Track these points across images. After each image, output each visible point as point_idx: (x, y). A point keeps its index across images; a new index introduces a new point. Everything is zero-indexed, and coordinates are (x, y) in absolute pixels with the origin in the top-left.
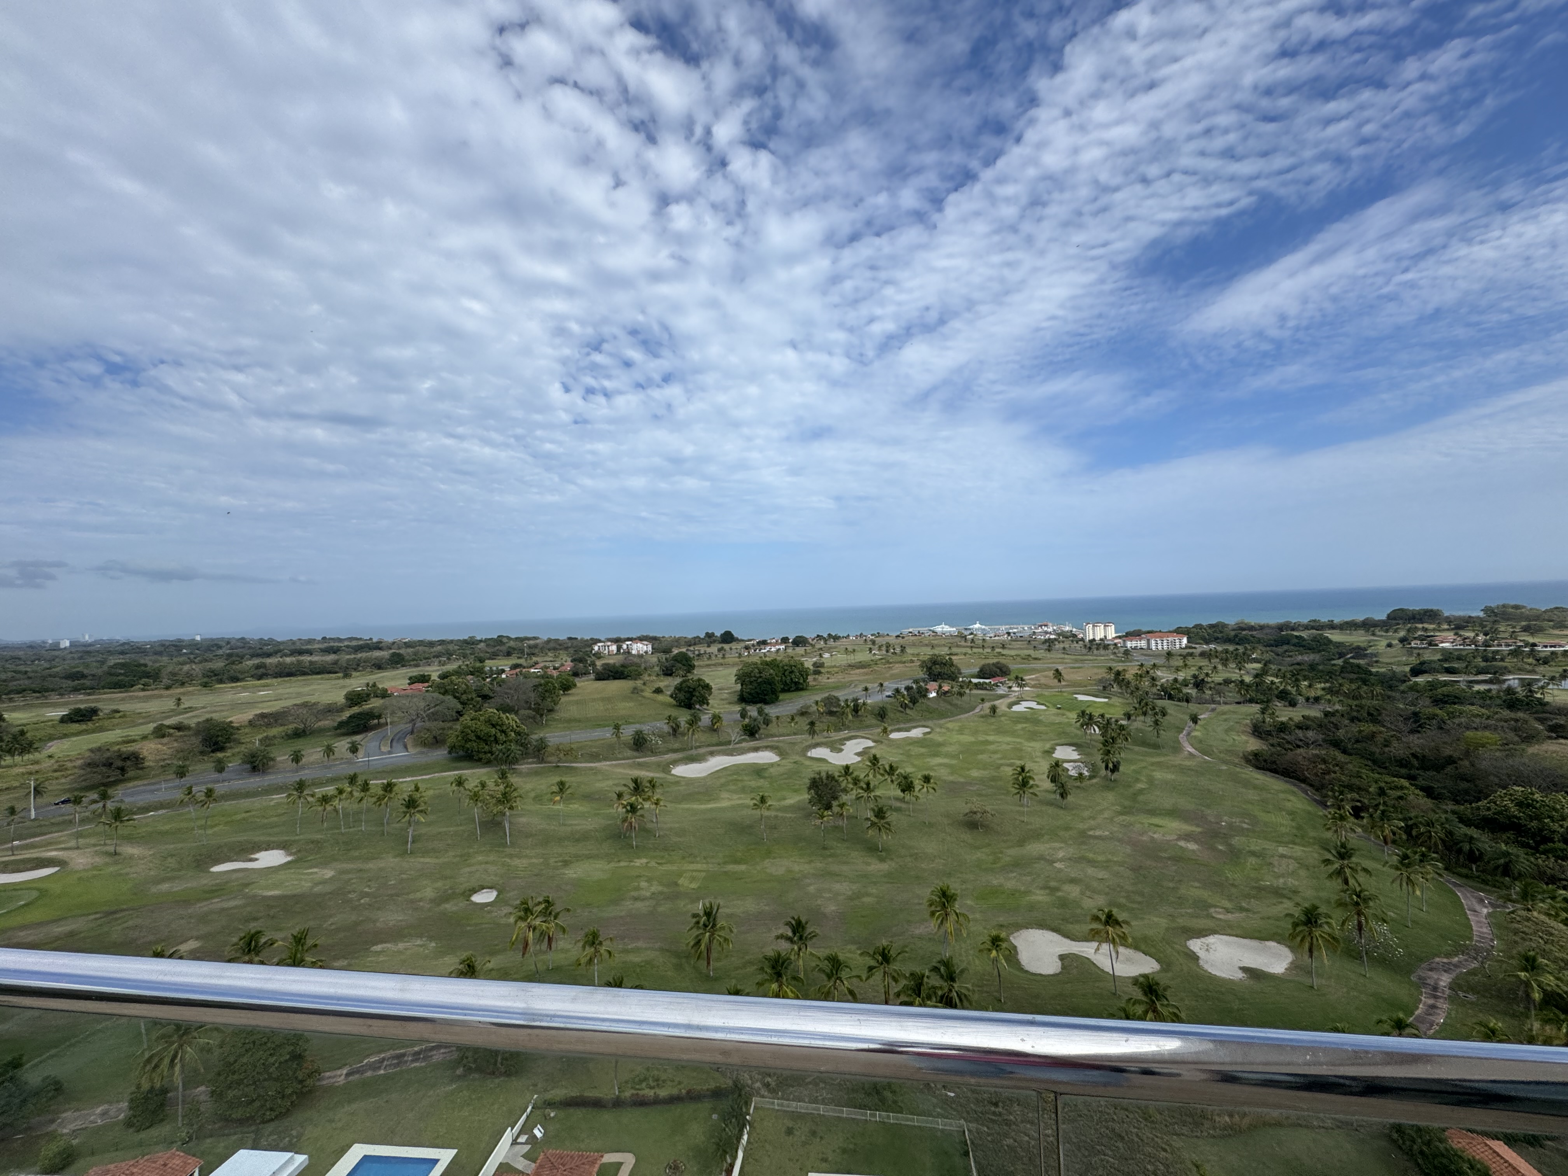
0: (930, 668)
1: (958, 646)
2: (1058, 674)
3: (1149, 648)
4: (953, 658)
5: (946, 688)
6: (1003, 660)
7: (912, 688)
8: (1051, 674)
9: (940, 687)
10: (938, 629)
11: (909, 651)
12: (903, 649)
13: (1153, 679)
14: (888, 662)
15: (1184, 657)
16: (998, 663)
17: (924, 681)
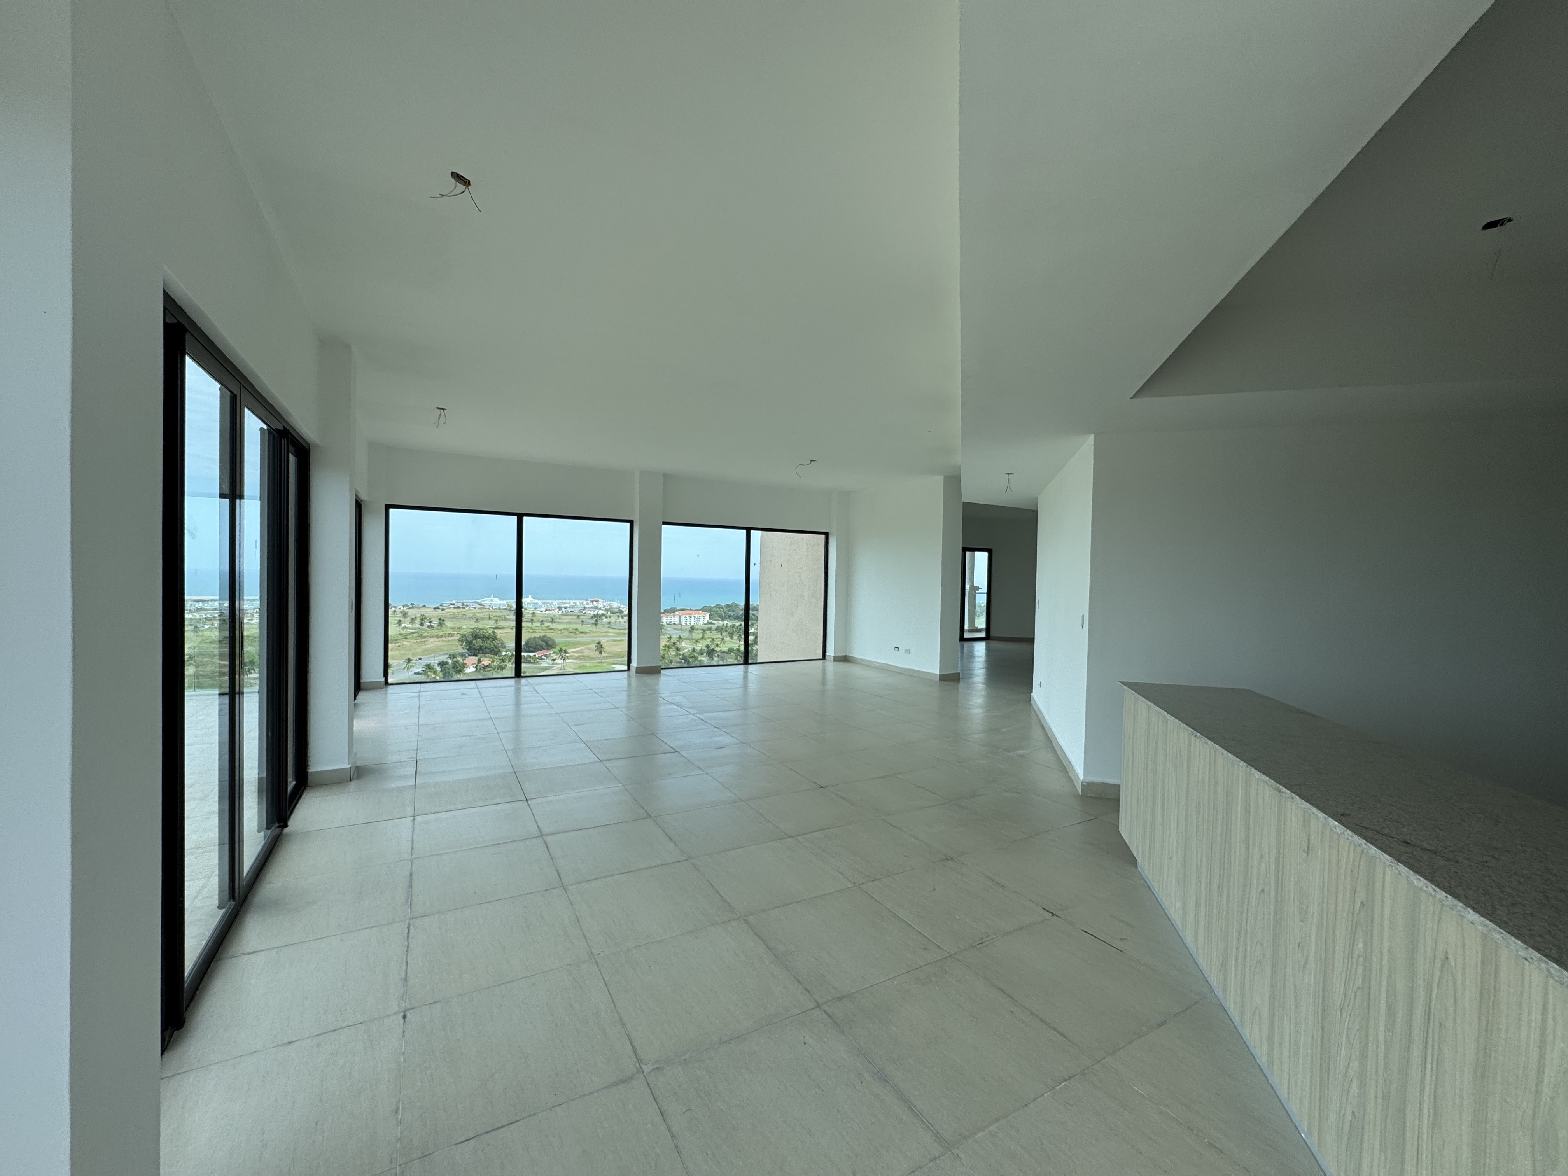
0: (471, 642)
1: (506, 620)
2: (600, 647)
3: (680, 624)
4: (497, 631)
5: (486, 661)
6: (549, 634)
7: (447, 663)
8: (593, 646)
9: (479, 661)
10: (487, 602)
11: (449, 624)
12: (441, 622)
14: (421, 636)
15: (704, 631)
16: (545, 636)
17: (462, 655)
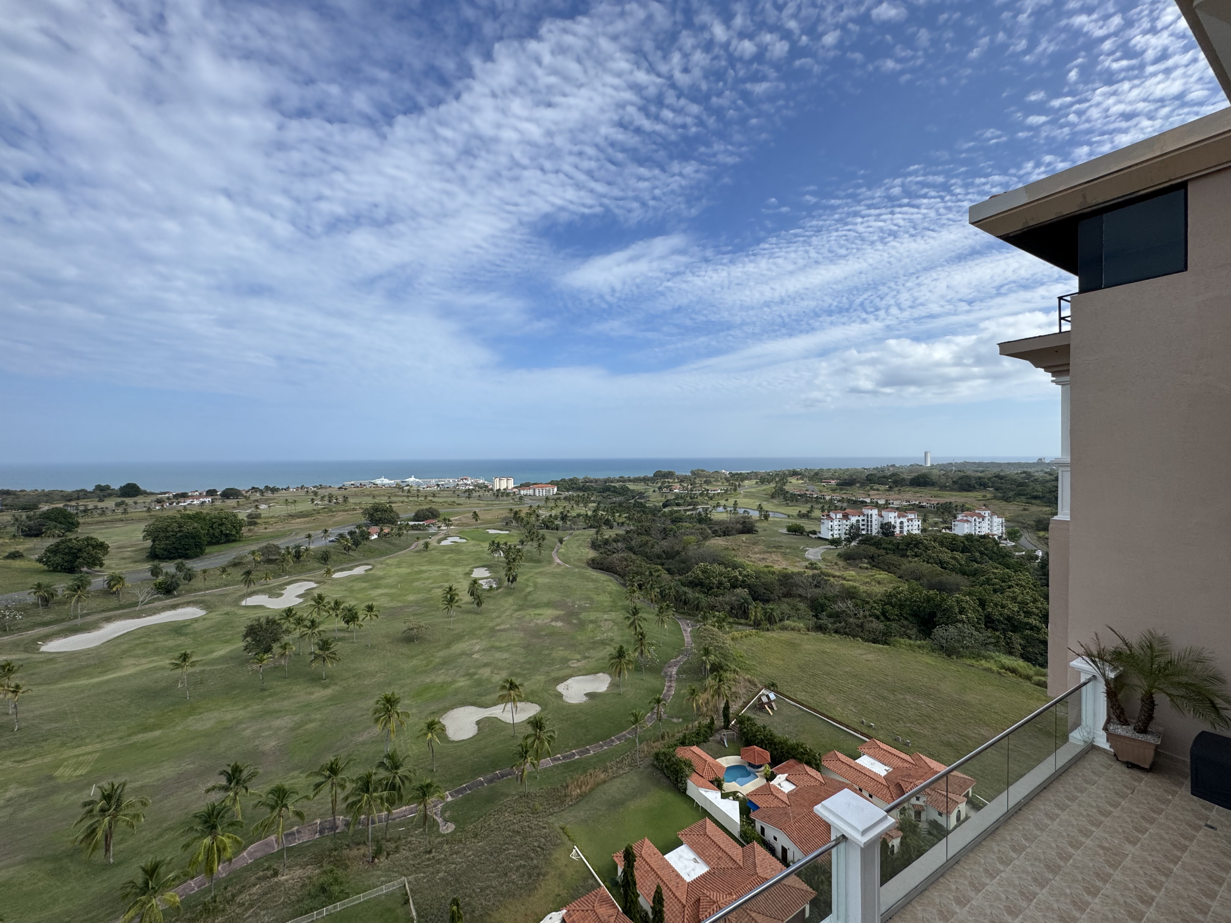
1: (396, 496)
2: (475, 515)
3: (534, 495)
4: (393, 505)
5: (386, 530)
6: (434, 506)
7: (355, 532)
8: (470, 515)
9: (382, 530)
10: (378, 482)
11: (351, 500)
12: (346, 499)
13: (538, 516)
14: (331, 511)
15: (556, 500)
16: (430, 508)
17: (367, 526)
